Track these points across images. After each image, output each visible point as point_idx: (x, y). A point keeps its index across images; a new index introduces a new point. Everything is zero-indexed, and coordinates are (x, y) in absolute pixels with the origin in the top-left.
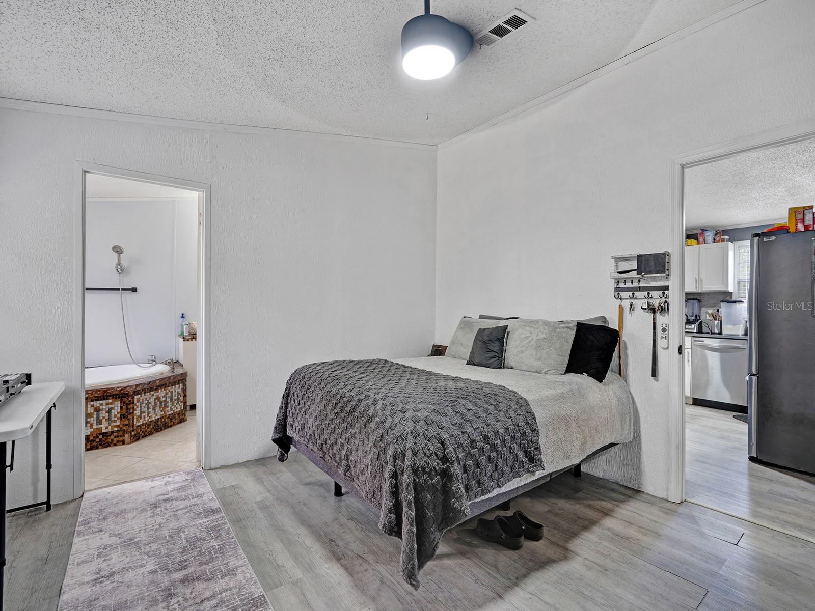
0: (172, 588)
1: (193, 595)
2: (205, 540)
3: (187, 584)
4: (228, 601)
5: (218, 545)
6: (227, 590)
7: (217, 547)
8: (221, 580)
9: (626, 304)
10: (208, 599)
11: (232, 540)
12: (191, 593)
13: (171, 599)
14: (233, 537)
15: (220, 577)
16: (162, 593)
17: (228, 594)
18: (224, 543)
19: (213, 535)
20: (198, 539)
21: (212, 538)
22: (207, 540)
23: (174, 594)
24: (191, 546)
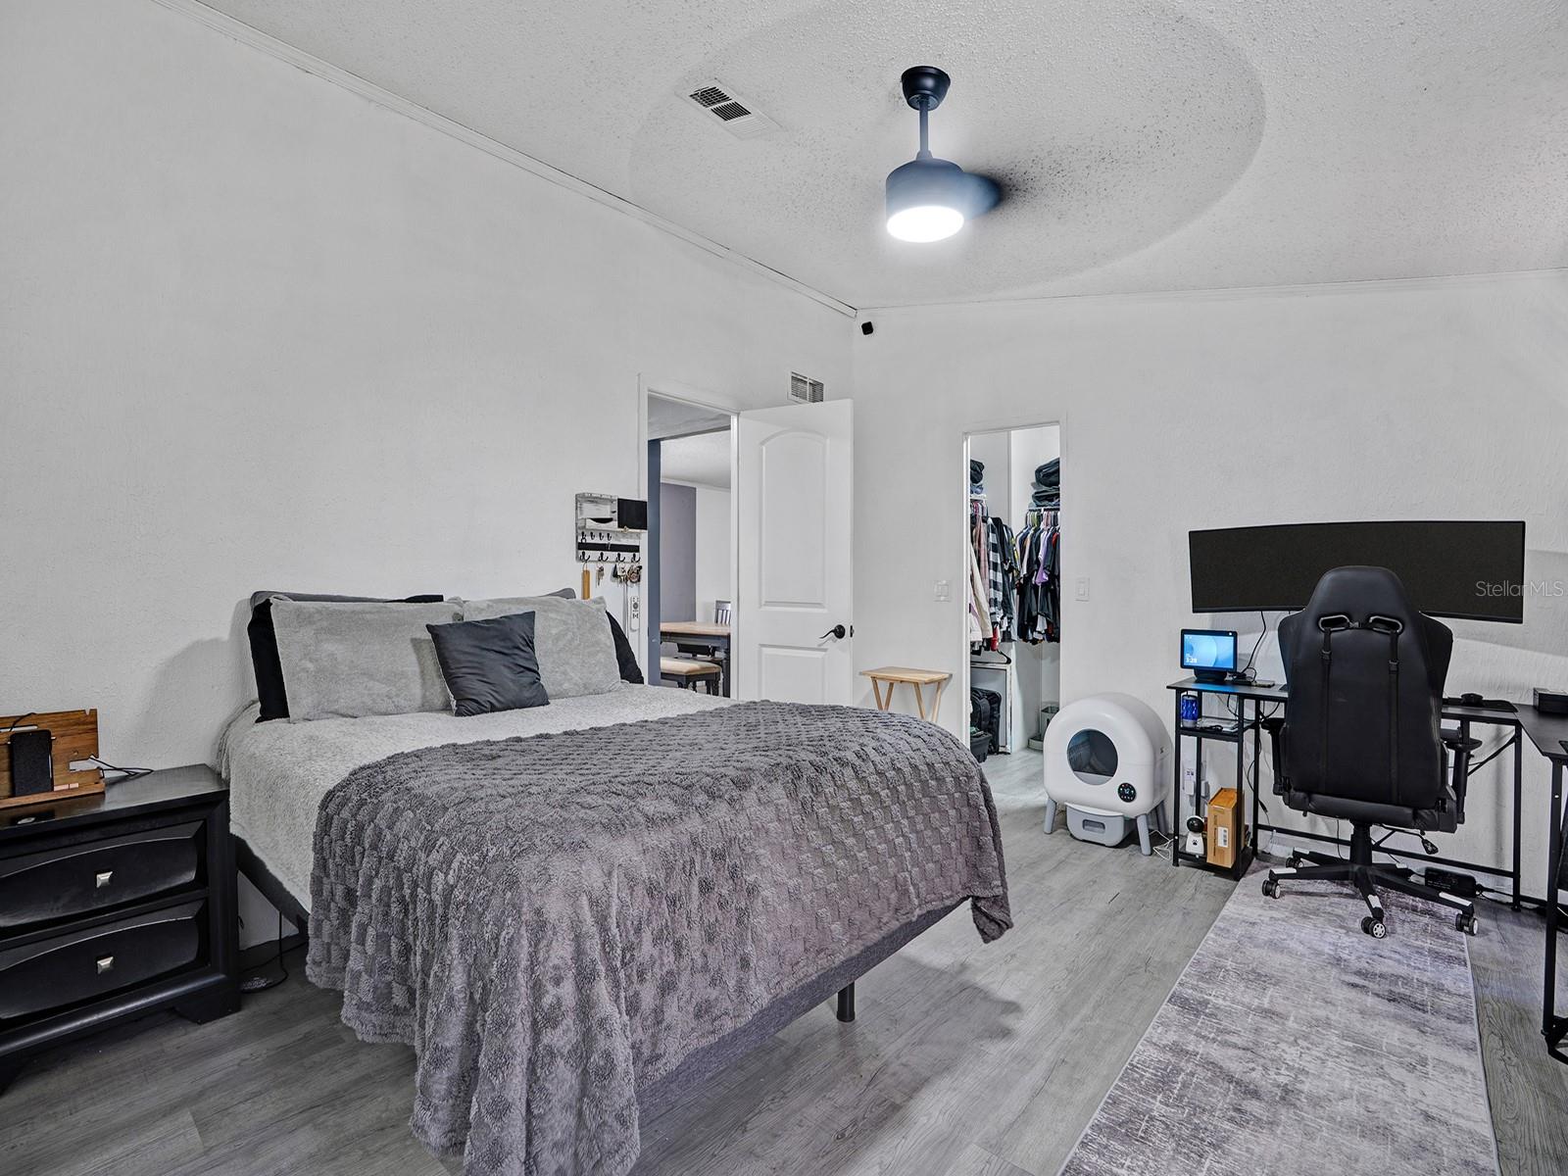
0: (1277, 1098)
1: (1252, 1065)
2: (1167, 1126)
3: (1251, 1087)
4: (1212, 1027)
5: (1155, 1098)
6: (1203, 1037)
7: (1159, 1097)
8: (1200, 1052)
9: (593, 568)
10: (1235, 1046)
11: (1126, 1086)
12: (1253, 1069)
13: (1286, 1084)
14: (1118, 1087)
15: (1199, 1056)
16: (1298, 1103)
17: (1207, 1033)
18: (1141, 1093)
19: (1144, 1124)
20: (1179, 1139)
21: (1152, 1118)
22: (1163, 1122)
23: (1279, 1086)
24: (1202, 1140)
